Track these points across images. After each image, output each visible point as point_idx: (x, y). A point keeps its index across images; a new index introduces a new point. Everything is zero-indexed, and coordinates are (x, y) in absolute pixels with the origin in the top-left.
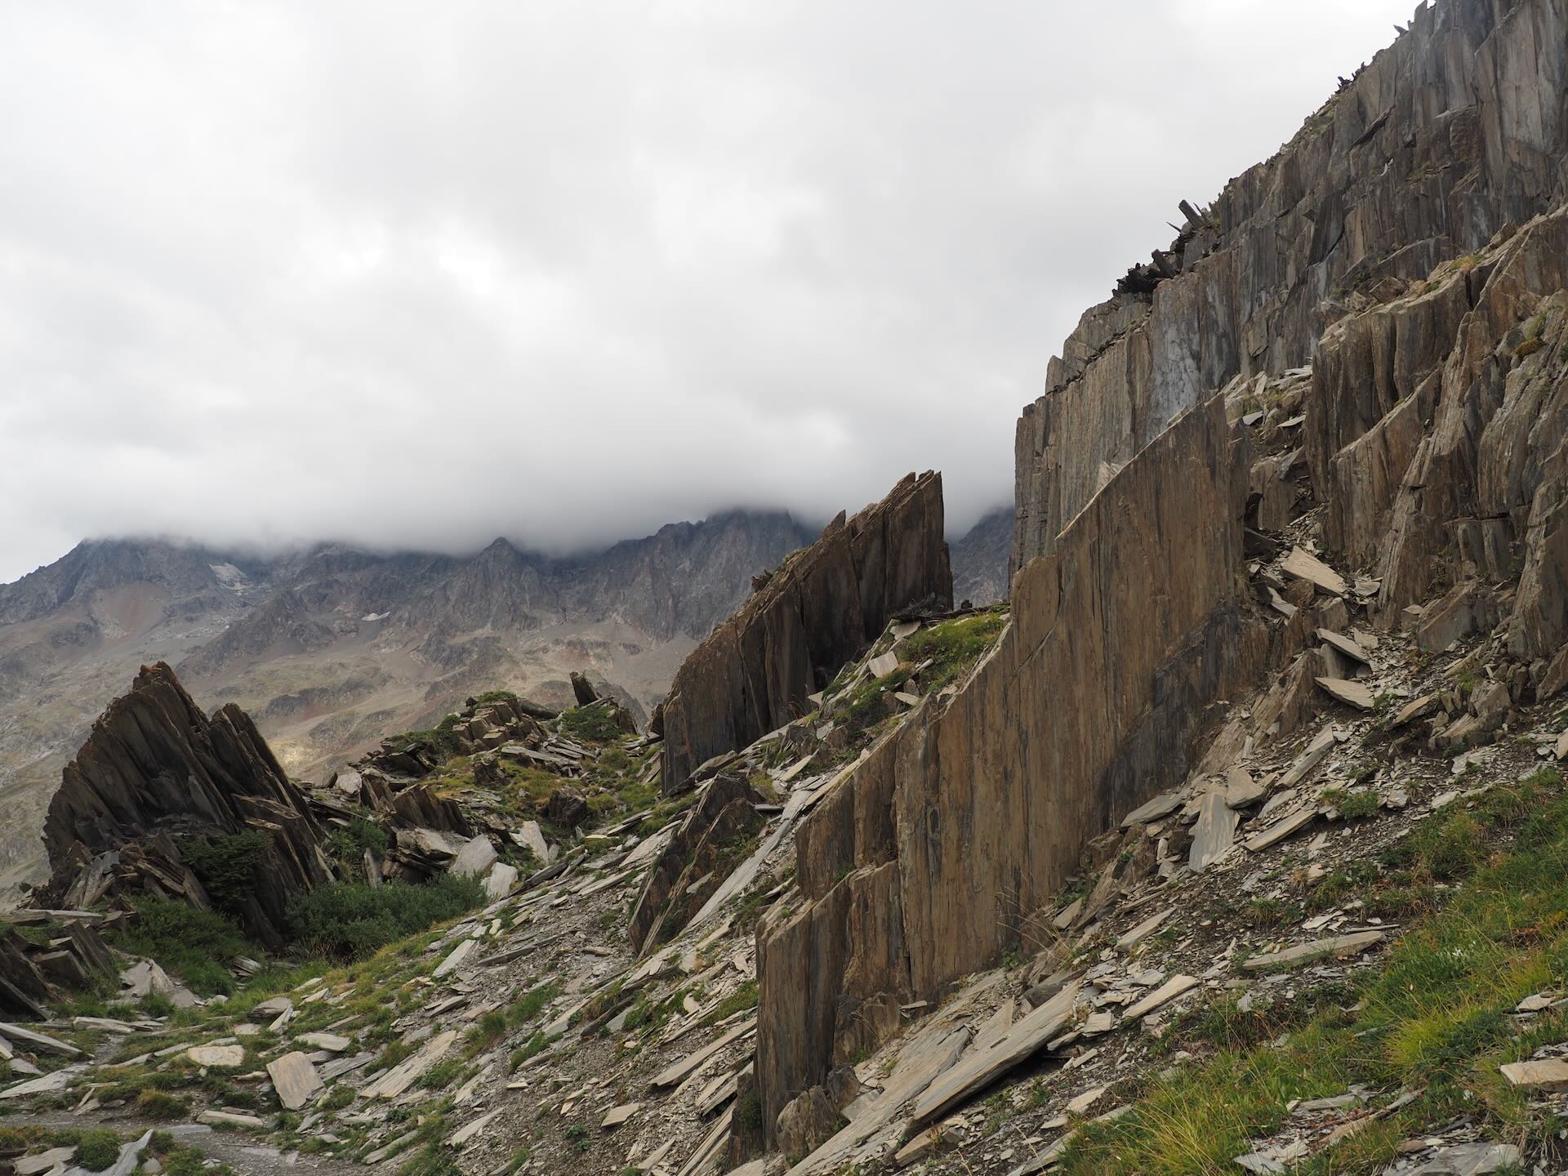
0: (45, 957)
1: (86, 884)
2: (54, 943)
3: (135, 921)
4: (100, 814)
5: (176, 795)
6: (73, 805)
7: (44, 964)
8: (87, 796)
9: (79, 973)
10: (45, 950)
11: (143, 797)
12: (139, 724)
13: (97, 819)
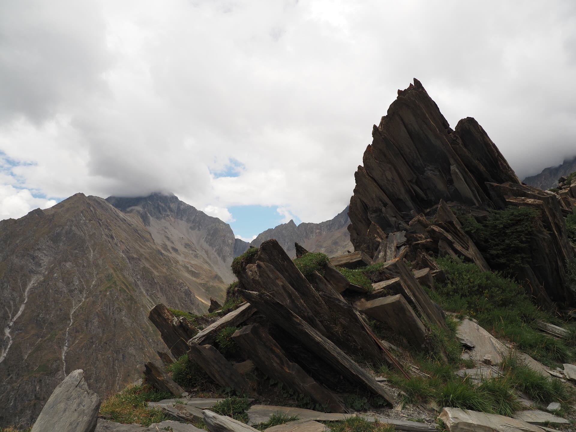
0: (369, 304)
1: (385, 255)
2: (378, 286)
3: (441, 278)
4: (385, 205)
5: (441, 186)
6: (365, 201)
7: (371, 314)
8: (375, 191)
9: (418, 329)
10: (369, 295)
11: (415, 191)
12: (406, 126)
13: (384, 209)
